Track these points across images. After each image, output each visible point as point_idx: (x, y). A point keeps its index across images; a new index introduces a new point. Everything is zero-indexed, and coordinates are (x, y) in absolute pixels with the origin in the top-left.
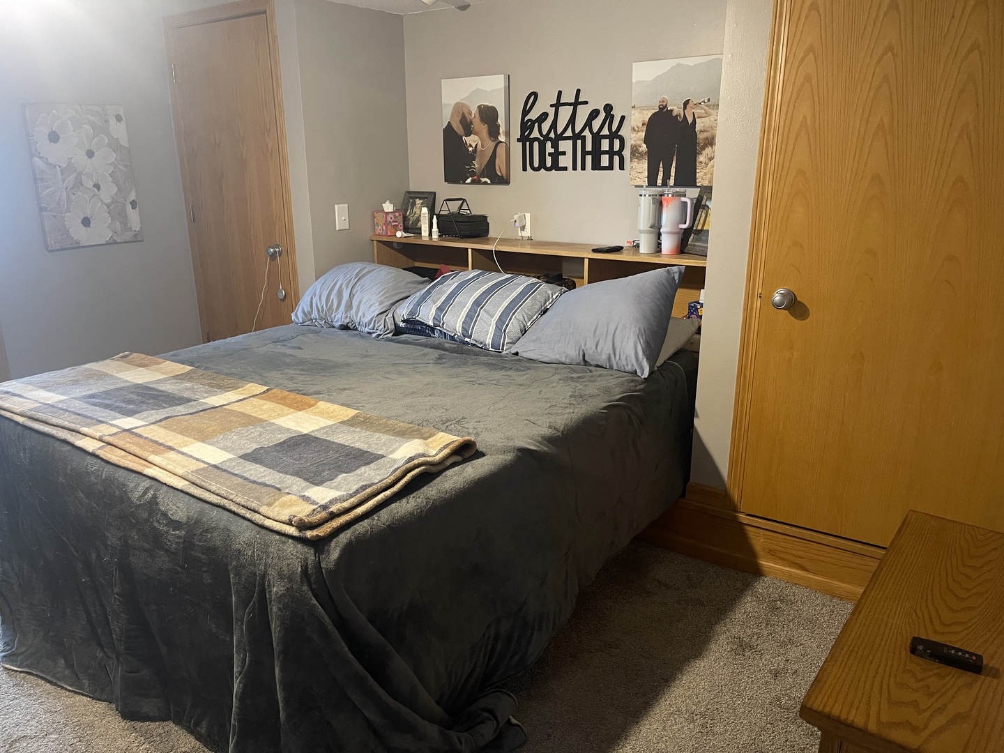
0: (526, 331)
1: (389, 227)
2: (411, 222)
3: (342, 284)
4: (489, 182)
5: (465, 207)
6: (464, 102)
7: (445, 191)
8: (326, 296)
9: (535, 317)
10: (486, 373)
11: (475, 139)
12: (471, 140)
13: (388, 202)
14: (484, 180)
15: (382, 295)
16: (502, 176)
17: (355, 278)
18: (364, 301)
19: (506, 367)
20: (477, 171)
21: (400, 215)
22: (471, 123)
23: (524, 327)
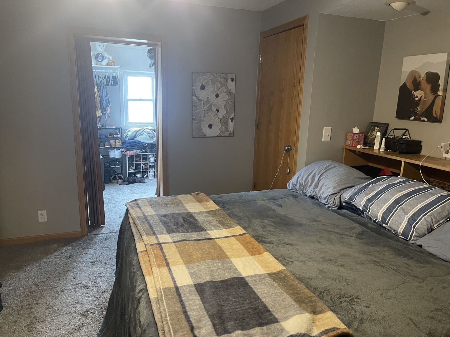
0: (432, 230)
1: (354, 142)
2: (369, 140)
3: (316, 172)
4: (426, 120)
5: (407, 134)
6: (417, 70)
7: (395, 123)
8: (305, 177)
9: (441, 222)
10: (391, 256)
11: (420, 93)
12: (418, 94)
13: (356, 127)
14: (423, 119)
15: (337, 183)
16: (437, 117)
17: (324, 170)
18: (325, 184)
19: (409, 256)
20: (419, 113)
21: (362, 135)
22: (420, 83)
23: (431, 227)
